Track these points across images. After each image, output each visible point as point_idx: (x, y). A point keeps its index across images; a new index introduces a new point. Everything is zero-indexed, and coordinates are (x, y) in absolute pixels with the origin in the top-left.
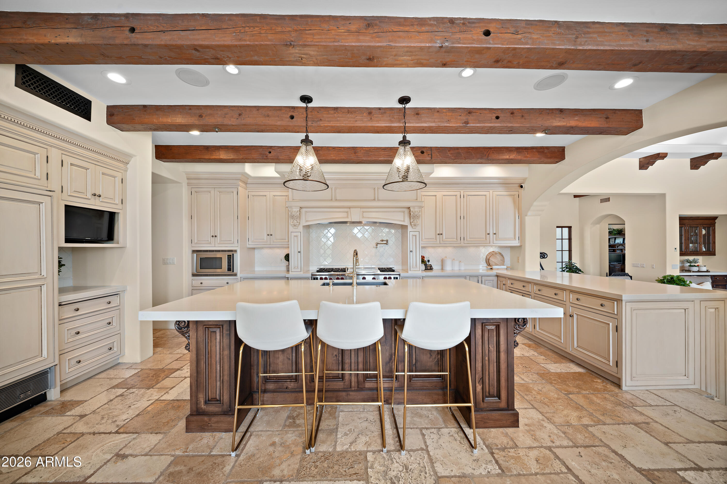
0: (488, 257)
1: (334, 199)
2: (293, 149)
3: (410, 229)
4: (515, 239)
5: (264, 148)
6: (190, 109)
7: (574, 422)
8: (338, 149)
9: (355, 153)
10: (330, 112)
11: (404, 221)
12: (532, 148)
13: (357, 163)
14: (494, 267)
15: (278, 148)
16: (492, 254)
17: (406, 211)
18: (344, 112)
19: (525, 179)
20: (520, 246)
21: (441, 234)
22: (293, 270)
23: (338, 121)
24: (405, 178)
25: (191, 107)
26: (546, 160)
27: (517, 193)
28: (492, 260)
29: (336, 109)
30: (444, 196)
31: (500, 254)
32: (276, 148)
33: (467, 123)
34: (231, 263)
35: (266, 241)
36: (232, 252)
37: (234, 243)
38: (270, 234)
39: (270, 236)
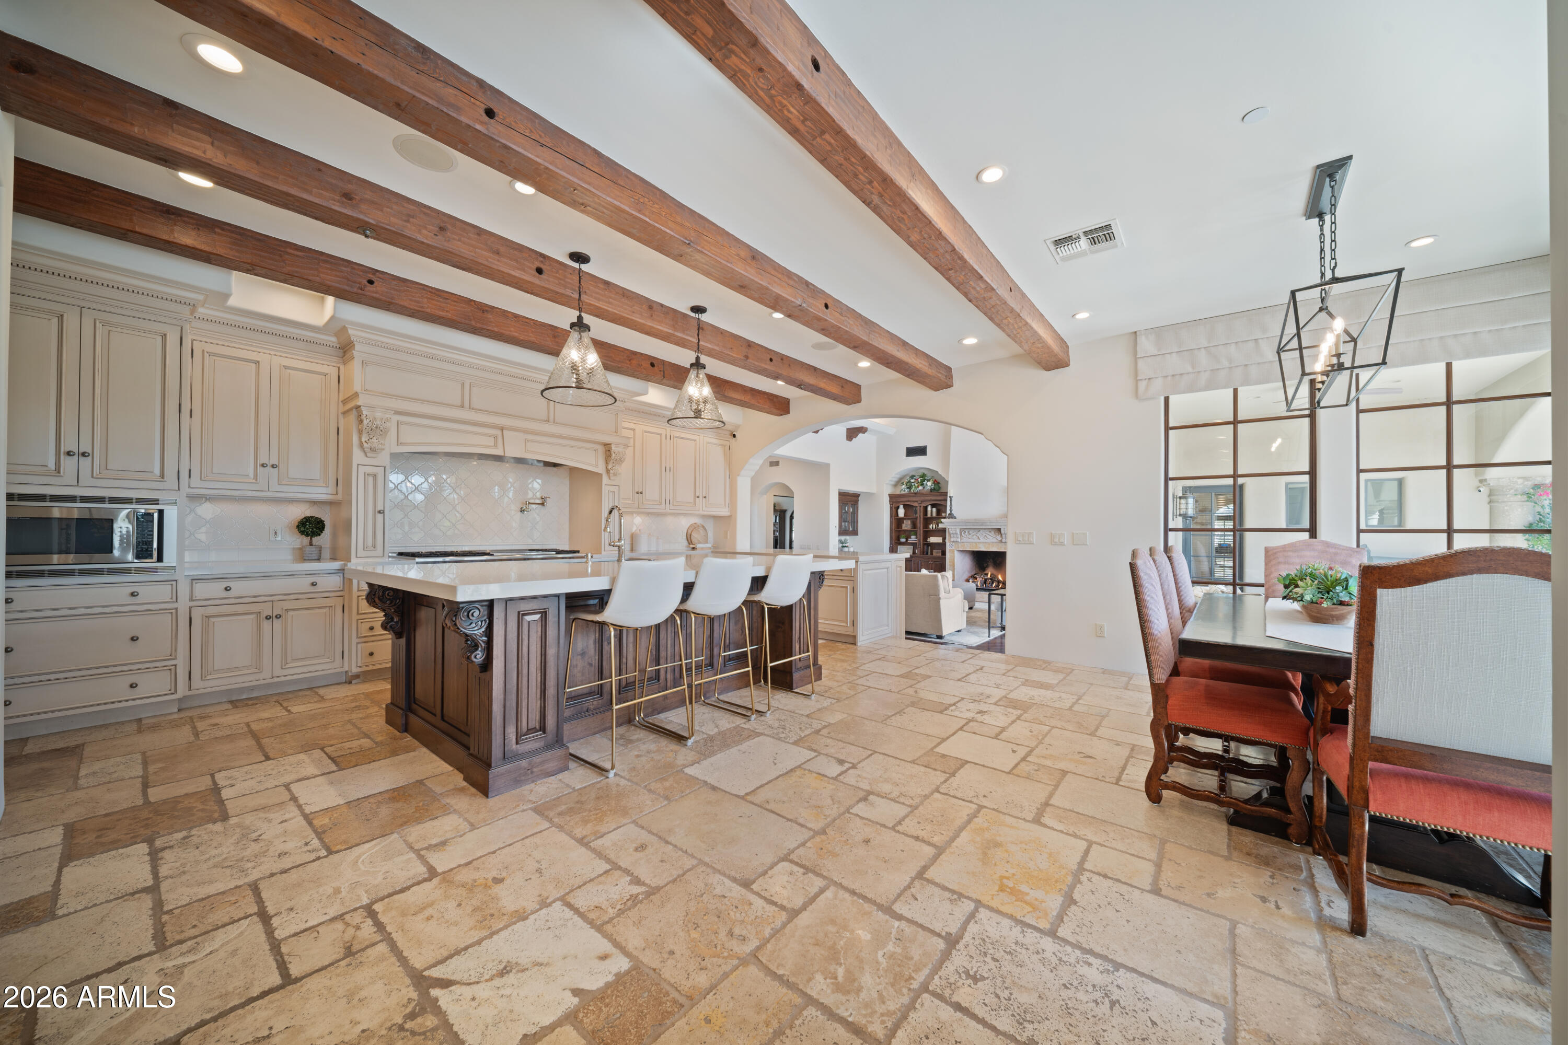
0: (689, 532)
1: (467, 404)
2: (430, 292)
3: (605, 480)
4: (725, 505)
5: (356, 267)
6: (320, 170)
7: (849, 668)
8: (524, 320)
9: (555, 337)
10: (599, 285)
11: (597, 466)
12: (764, 393)
13: (549, 354)
14: (698, 546)
15: (394, 280)
16: (694, 527)
17: (601, 449)
18: (617, 293)
19: (738, 427)
20: (729, 517)
21: (641, 493)
22: (361, 553)
23: (609, 303)
24: (698, 414)
25: (321, 167)
26: (775, 411)
27: (728, 443)
28: (696, 536)
29: (607, 283)
30: (646, 432)
31: (703, 527)
32: (387, 276)
33: (747, 357)
34: (153, 535)
35: (254, 481)
36: (158, 504)
37: (165, 479)
38: (271, 463)
39: (271, 469)
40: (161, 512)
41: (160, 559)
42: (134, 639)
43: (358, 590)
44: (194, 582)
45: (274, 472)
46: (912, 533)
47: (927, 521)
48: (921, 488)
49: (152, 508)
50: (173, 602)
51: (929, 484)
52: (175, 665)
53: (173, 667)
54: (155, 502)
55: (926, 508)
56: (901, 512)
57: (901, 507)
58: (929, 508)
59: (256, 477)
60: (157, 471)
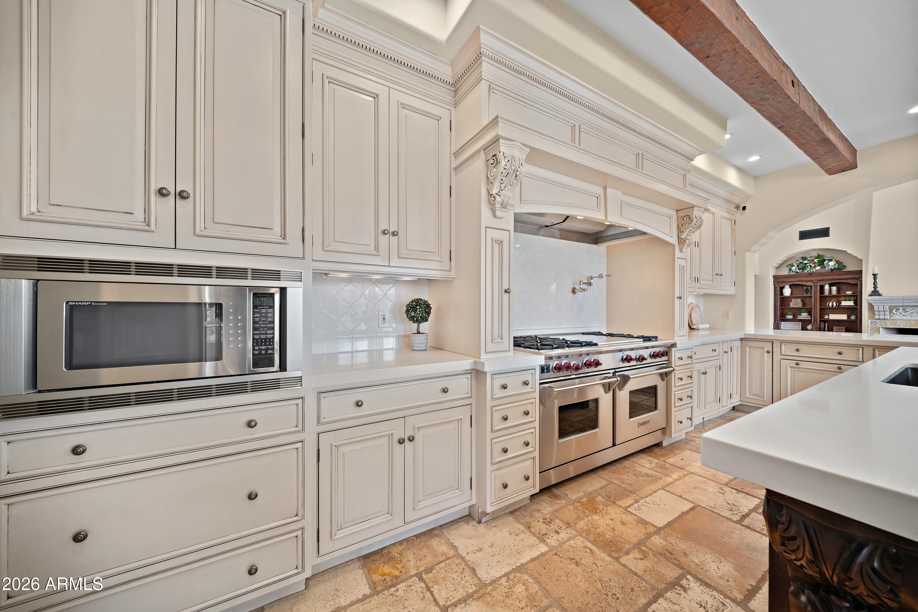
3: (677, 252)
4: (732, 284)
17: (675, 216)
20: (734, 295)
22: (490, 346)
27: (733, 218)
31: (698, 306)
34: (273, 329)
35: (375, 253)
36: (278, 279)
37: (288, 241)
38: (391, 230)
39: (391, 237)
40: (283, 291)
41: (283, 367)
42: (252, 497)
43: (492, 399)
44: (322, 395)
45: (394, 239)
46: (803, 310)
47: (823, 299)
48: (818, 268)
49: (273, 286)
50: (299, 432)
51: (832, 264)
52: (303, 529)
53: (299, 533)
54: (275, 275)
55: (822, 287)
56: (787, 292)
57: (788, 286)
58: (827, 287)
59: (377, 248)
60: (277, 230)
